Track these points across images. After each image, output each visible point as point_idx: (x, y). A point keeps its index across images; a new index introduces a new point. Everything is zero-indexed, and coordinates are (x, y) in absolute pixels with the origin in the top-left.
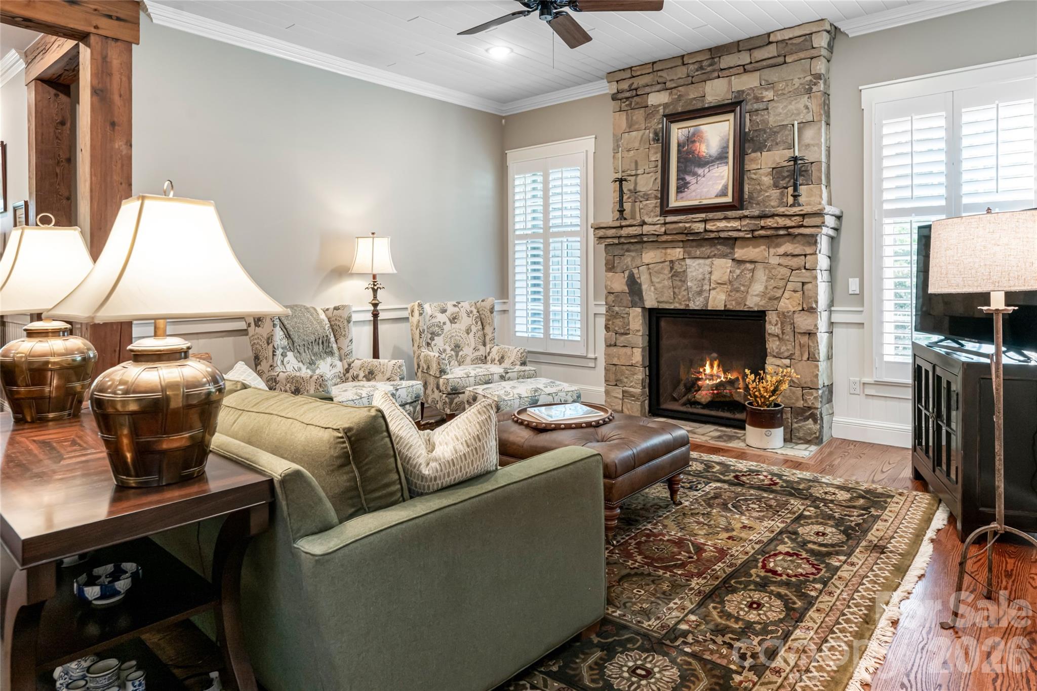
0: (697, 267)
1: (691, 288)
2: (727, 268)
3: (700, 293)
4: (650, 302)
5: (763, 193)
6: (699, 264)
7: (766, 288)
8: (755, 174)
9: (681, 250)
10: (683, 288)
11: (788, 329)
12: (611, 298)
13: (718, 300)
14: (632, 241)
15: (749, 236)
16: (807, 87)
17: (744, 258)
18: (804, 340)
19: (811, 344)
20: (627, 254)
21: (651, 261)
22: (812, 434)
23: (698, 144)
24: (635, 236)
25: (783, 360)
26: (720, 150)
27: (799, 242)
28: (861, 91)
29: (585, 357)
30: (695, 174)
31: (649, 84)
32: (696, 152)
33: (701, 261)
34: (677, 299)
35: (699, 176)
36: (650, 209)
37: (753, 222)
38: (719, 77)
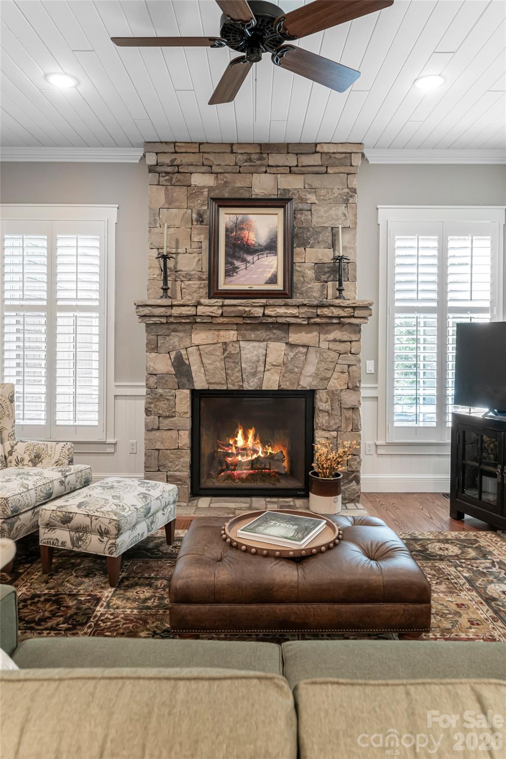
0: (251, 349)
1: (245, 369)
2: (282, 351)
3: (254, 374)
4: (200, 383)
5: (306, 284)
6: (253, 347)
7: (318, 369)
8: (300, 267)
9: (236, 332)
10: (237, 370)
11: (336, 405)
12: (153, 380)
13: (272, 381)
14: (183, 321)
15: (306, 322)
16: (345, 198)
17: (298, 342)
18: (349, 414)
19: (355, 417)
20: (173, 334)
21: (201, 343)
22: (355, 494)
23: (246, 232)
24: (188, 317)
25: (331, 433)
26: (269, 240)
27: (346, 330)
28: (377, 209)
29: (104, 443)
30: (244, 260)
31: (194, 163)
32: (245, 239)
33: (256, 344)
34: (230, 381)
35: (249, 262)
36: (194, 289)
37: (310, 310)
38: (266, 172)
